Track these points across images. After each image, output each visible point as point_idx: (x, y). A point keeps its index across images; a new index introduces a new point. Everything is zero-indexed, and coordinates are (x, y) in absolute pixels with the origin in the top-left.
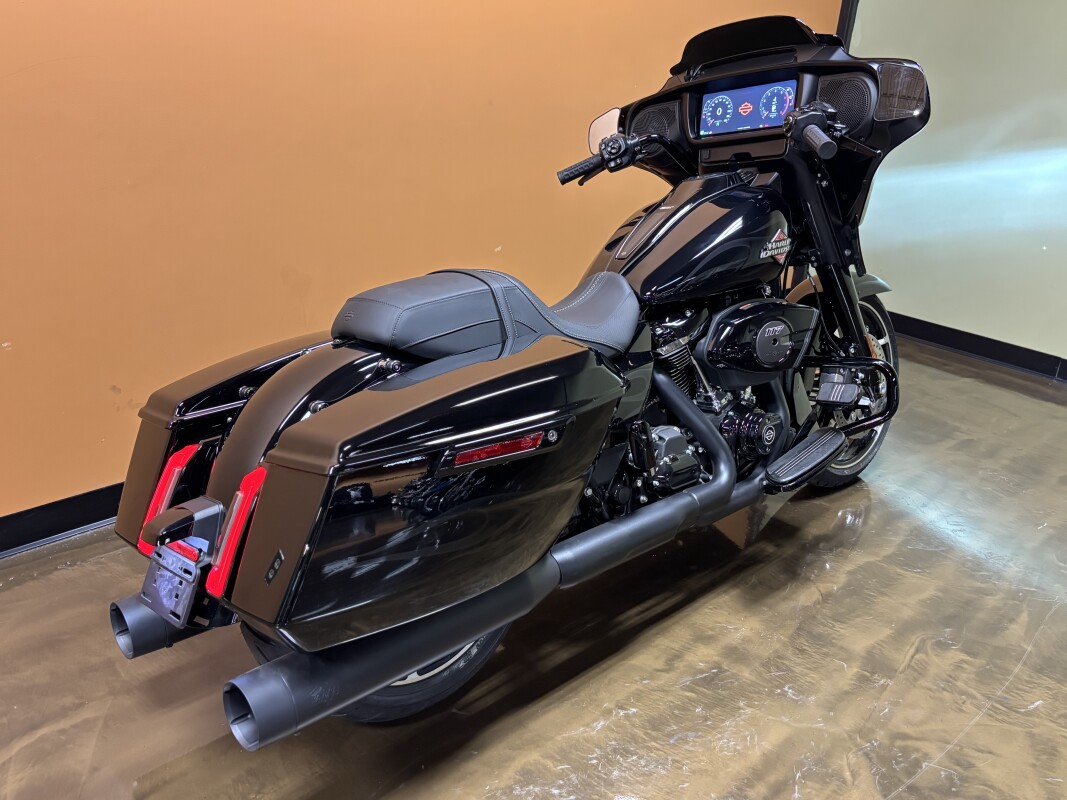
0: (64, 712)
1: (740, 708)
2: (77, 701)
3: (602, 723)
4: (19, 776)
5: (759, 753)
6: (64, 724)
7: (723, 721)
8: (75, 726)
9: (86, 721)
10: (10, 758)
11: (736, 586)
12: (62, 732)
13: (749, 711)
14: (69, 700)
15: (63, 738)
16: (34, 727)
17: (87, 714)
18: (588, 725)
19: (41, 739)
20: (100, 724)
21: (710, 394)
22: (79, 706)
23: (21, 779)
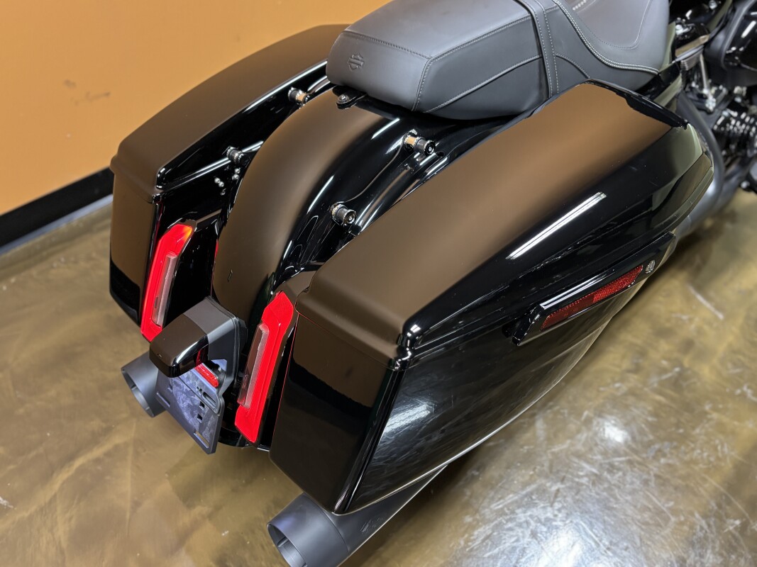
0: (95, 439)
1: (706, 413)
2: (104, 425)
3: (585, 435)
4: (68, 515)
5: (730, 466)
6: (97, 452)
7: (694, 428)
8: (108, 454)
9: (116, 447)
10: (55, 496)
11: (682, 268)
12: (97, 461)
13: (715, 415)
14: (96, 424)
15: (99, 468)
16: (71, 458)
17: (118, 439)
18: (571, 438)
19: (81, 470)
20: (131, 450)
21: (705, 91)
22: (107, 431)
23: (70, 519)
